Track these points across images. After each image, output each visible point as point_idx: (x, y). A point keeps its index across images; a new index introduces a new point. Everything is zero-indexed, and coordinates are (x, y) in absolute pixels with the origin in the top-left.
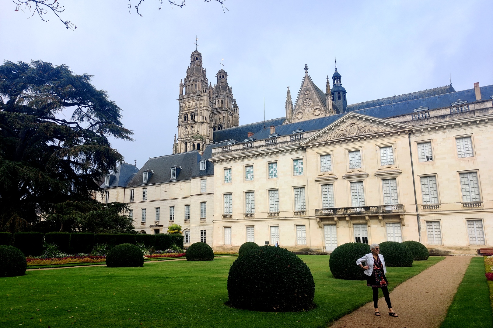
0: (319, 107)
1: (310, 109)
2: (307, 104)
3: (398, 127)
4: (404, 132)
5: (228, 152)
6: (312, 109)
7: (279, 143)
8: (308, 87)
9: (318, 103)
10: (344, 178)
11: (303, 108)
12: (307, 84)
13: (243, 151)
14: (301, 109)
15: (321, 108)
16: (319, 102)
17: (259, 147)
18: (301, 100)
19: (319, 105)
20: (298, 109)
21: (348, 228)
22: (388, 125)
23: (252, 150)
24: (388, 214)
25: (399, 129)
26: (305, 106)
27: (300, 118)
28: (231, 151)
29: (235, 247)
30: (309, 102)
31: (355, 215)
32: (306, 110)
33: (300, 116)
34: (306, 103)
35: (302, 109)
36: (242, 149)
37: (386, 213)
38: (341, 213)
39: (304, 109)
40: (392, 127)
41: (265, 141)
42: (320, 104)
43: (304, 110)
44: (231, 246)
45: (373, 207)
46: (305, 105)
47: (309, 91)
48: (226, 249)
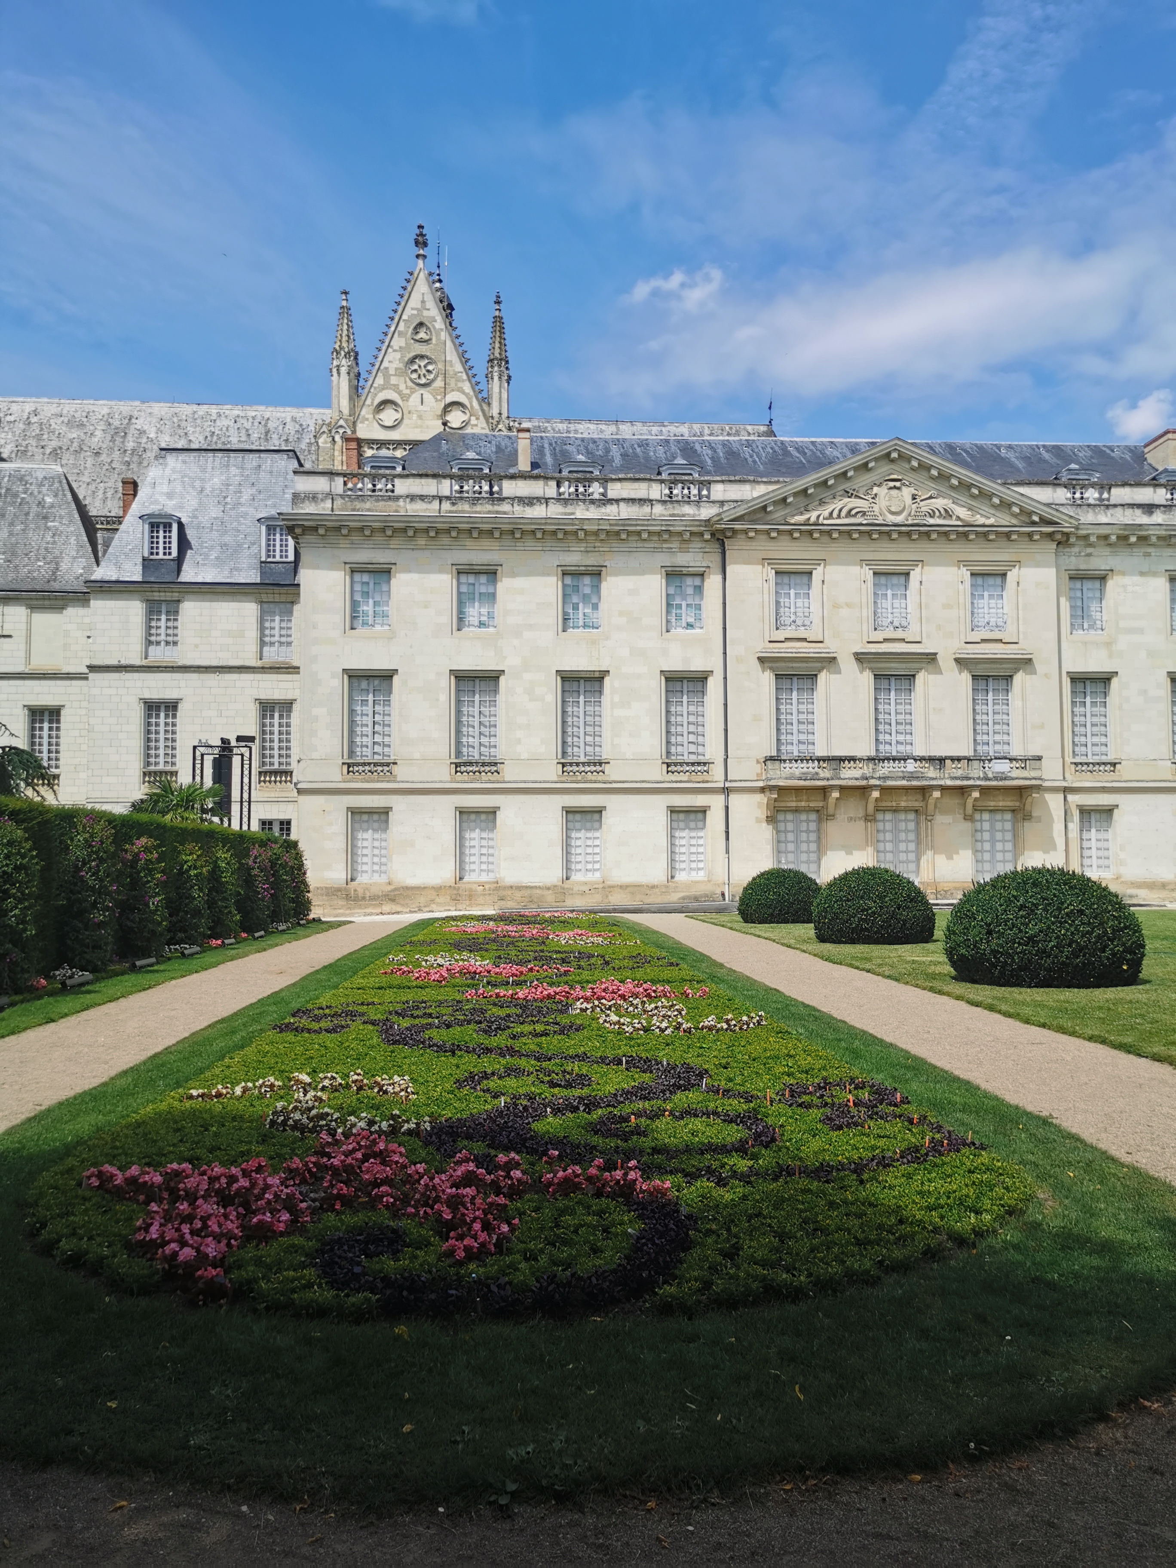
0: (462, 399)
1: (428, 397)
2: (419, 377)
3: (1036, 518)
4: (1050, 536)
5: (377, 501)
6: (437, 400)
7: (617, 501)
8: (425, 313)
9: (460, 385)
10: (860, 658)
11: (402, 387)
12: (423, 302)
13: (453, 504)
14: (395, 388)
15: (472, 406)
16: (463, 381)
17: (529, 501)
18: (398, 355)
19: (463, 392)
20: (383, 388)
21: (862, 823)
22: (1005, 505)
23: (497, 508)
24: (1001, 783)
25: (1034, 523)
26: (410, 384)
27: (390, 424)
28: (397, 498)
29: (407, 888)
30: (428, 371)
31: (904, 783)
32: (415, 399)
33: (389, 416)
34: (415, 371)
35: (400, 393)
36: (448, 498)
37: (996, 778)
38: (857, 773)
39: (408, 392)
40: (1015, 516)
41: (553, 484)
42: (467, 387)
43: (405, 398)
44: (390, 888)
45: (953, 759)
46: (411, 380)
47: (428, 328)
48: (364, 898)
